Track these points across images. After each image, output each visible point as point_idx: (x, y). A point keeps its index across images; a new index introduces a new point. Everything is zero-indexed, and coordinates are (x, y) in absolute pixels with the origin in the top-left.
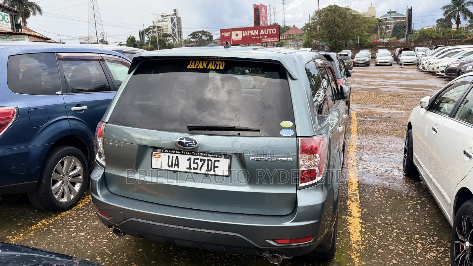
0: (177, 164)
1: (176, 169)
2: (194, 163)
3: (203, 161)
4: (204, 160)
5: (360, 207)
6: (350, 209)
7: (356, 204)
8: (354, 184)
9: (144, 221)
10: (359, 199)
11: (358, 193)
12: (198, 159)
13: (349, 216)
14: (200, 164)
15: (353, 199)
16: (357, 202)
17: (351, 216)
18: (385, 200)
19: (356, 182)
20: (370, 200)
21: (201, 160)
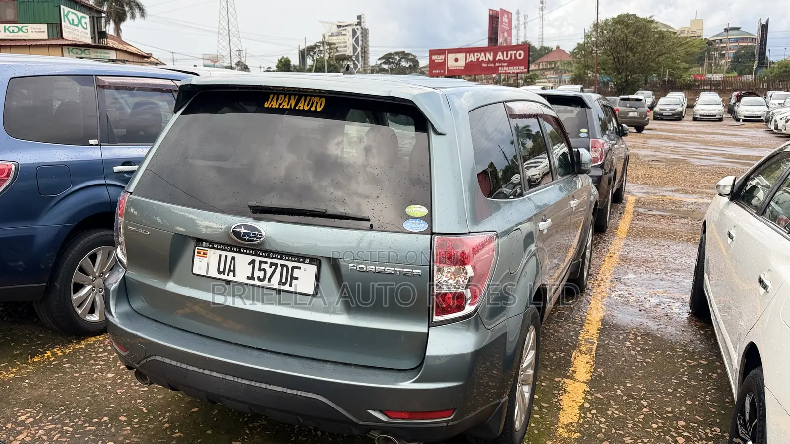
0: (232, 268)
2: (260, 270)
3: (273, 267)
4: (276, 265)
5: (593, 363)
6: (574, 365)
7: (587, 358)
8: (594, 323)
9: (174, 363)
10: (595, 350)
11: (596, 339)
13: (568, 377)
15: (583, 349)
16: (590, 355)
17: (572, 379)
18: (641, 355)
19: (598, 319)
20: (614, 353)
21: (271, 265)
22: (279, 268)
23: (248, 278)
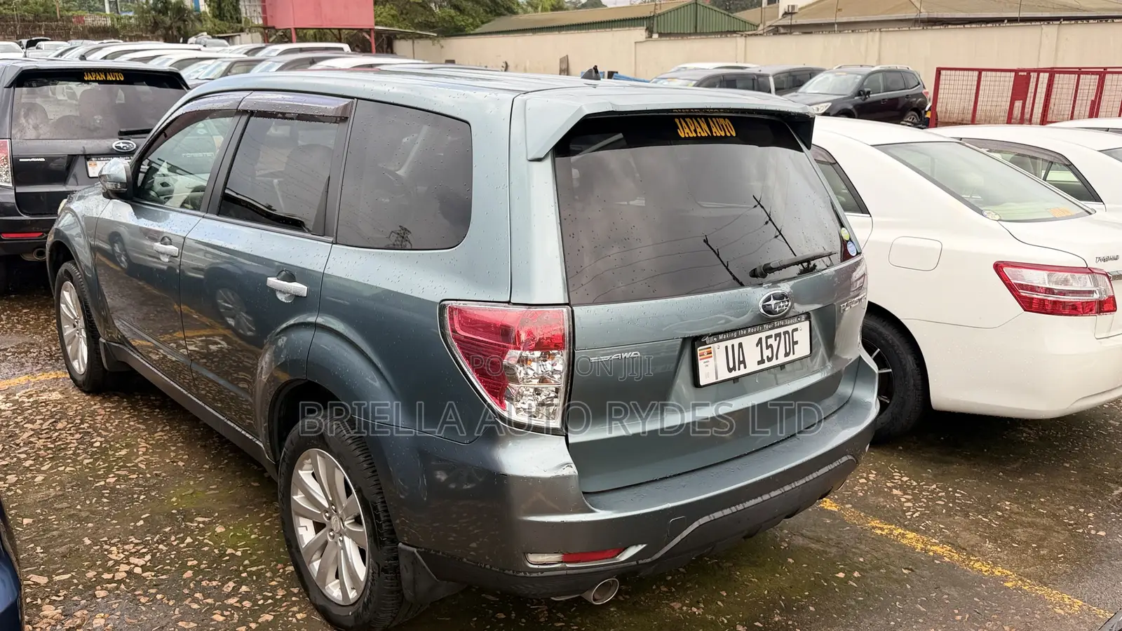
0: (741, 359)
1: (743, 371)
3: (778, 339)
12: (771, 336)
14: (775, 345)
22: (783, 336)
23: (759, 363)
